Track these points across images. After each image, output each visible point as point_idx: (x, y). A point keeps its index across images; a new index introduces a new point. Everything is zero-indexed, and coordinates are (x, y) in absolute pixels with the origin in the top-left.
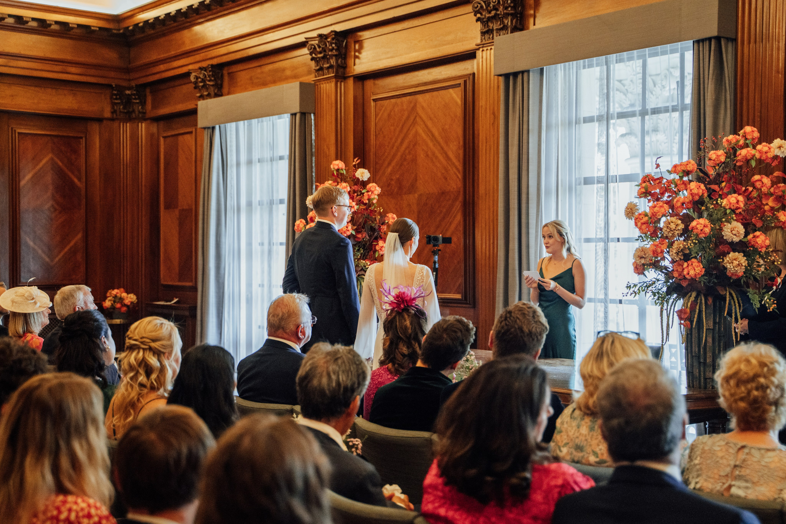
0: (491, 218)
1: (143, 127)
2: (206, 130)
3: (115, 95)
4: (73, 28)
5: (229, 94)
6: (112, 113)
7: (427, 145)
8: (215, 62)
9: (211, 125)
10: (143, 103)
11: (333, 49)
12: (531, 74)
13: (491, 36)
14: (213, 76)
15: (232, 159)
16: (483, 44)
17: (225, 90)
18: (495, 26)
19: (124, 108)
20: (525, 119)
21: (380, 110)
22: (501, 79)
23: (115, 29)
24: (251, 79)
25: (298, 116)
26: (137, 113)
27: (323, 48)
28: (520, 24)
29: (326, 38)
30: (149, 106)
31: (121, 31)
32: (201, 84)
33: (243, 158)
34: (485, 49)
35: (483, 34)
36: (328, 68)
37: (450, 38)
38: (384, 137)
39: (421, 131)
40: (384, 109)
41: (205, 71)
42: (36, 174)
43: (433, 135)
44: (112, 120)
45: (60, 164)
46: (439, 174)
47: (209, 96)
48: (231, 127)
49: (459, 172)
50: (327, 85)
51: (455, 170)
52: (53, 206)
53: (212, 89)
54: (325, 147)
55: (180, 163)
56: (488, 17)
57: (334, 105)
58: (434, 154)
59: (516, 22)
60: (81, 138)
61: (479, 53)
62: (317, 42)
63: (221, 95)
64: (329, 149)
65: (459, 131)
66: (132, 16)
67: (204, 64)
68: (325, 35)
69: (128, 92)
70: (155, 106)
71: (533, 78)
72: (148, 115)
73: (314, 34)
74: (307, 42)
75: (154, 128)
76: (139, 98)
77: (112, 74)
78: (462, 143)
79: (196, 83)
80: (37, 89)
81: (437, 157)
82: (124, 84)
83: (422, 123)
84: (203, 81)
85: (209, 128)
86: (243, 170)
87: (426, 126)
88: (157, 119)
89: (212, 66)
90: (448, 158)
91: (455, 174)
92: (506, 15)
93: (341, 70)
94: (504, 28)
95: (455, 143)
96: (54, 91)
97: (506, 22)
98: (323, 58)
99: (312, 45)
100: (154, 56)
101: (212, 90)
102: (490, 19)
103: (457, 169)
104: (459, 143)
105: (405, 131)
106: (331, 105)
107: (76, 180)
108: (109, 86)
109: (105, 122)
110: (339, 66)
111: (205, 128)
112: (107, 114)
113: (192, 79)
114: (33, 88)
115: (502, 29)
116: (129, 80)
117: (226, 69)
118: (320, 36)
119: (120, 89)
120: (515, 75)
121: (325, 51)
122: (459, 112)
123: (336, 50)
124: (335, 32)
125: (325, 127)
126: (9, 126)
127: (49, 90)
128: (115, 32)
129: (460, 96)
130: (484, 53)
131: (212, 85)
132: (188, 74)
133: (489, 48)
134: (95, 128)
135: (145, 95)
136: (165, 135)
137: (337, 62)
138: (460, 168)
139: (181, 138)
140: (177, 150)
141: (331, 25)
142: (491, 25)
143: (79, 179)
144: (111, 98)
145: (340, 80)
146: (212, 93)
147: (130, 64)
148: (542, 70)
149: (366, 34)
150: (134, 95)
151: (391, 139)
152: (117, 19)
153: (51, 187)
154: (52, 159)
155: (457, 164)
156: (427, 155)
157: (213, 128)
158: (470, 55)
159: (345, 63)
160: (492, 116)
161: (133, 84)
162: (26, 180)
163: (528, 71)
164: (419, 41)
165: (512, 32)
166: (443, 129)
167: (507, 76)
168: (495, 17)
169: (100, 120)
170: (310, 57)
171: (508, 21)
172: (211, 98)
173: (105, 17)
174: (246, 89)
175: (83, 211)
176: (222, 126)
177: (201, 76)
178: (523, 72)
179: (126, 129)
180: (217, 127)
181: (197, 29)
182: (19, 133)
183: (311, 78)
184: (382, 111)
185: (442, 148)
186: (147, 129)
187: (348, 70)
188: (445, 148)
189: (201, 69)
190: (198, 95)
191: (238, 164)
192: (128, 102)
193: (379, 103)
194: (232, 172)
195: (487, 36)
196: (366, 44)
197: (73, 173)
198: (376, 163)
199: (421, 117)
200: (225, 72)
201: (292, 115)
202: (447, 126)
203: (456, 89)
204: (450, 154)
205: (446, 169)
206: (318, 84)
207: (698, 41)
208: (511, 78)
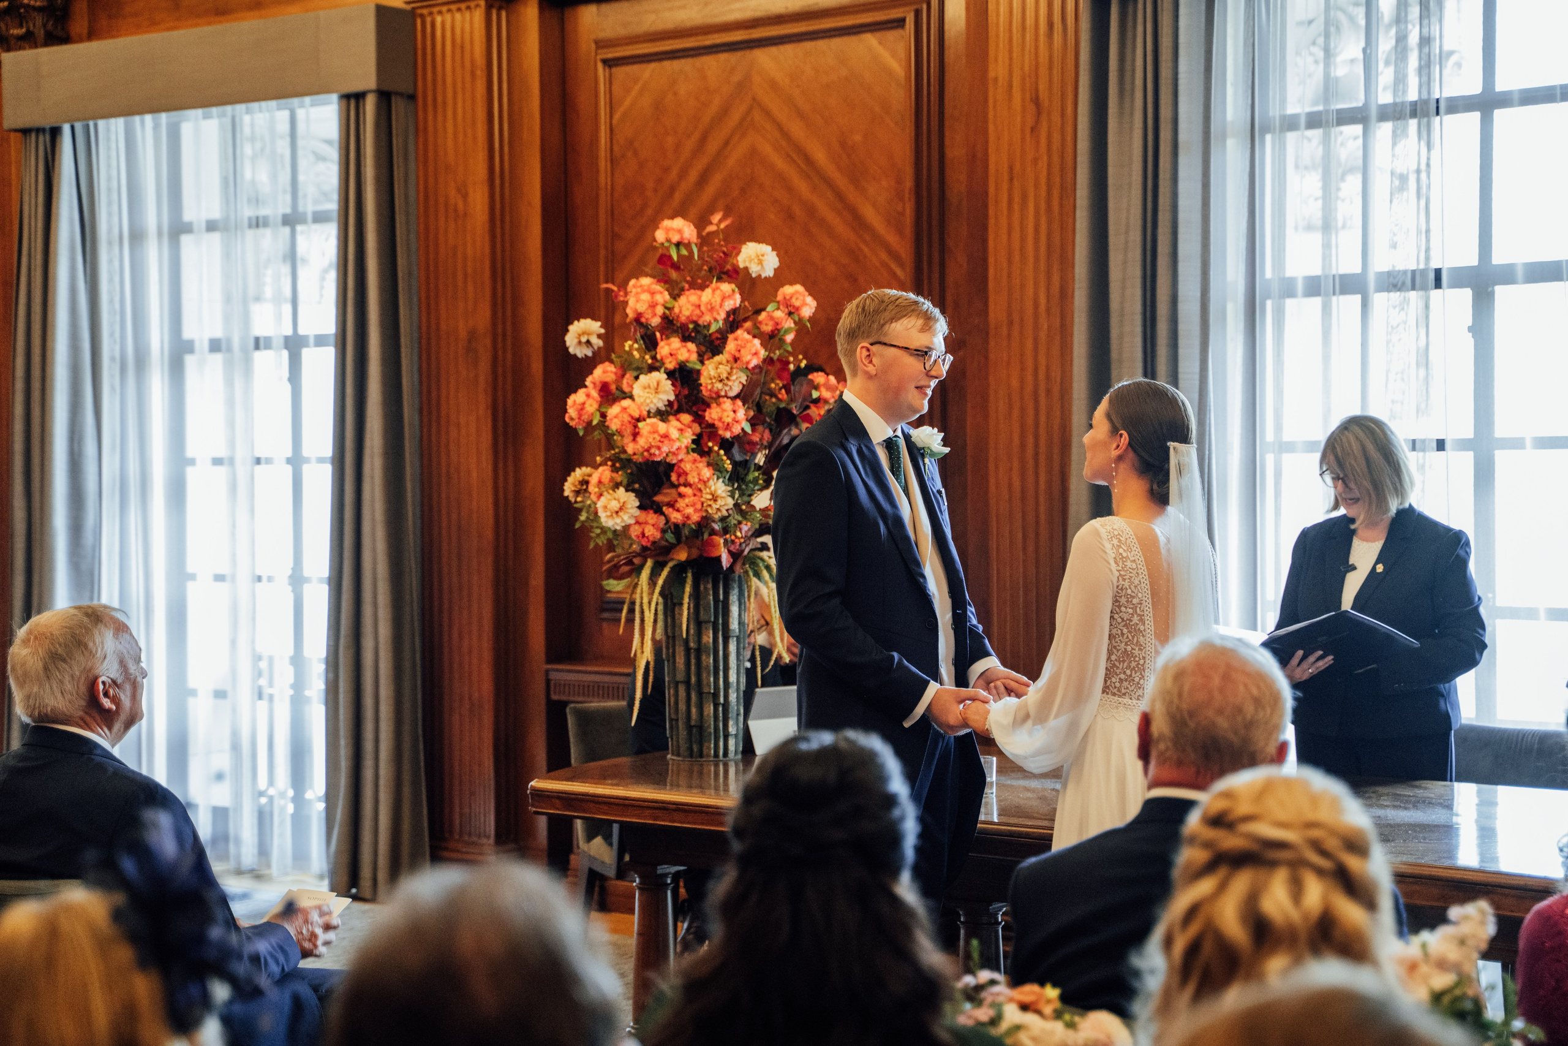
2: (33, 135)
5: (92, 35)
7: (790, 189)
9: (47, 123)
15: (111, 221)
17: (79, 24)
21: (628, 91)
25: (370, 104)
33: (152, 217)
38: (642, 165)
39: (767, 149)
40: (637, 88)
43: (809, 160)
46: (832, 269)
47: (29, 40)
49: (901, 265)
50: (458, 16)
51: (884, 256)
53: (38, 19)
54: (453, 193)
57: (480, 73)
58: (811, 211)
63: (67, 40)
64: (465, 197)
65: (901, 147)
78: (909, 183)
81: (823, 223)
83: (770, 127)
85: (39, 130)
86: (154, 251)
87: (786, 135)
90: (859, 223)
95: (884, 183)
101: (37, 24)
103: (891, 253)
104: (899, 182)
105: (713, 147)
106: (473, 74)
111: (25, 132)
122: (900, 98)
125: (450, 135)
129: (902, 54)
131: (40, 10)
138: (904, 248)
145: (497, 4)
146: (40, 33)
151: (666, 170)
155: (892, 238)
156: (790, 216)
157: (55, 132)
160: (1031, 108)
166: (843, 144)
172: (35, 46)
176: (91, 123)
180: (66, 129)
184: (633, 94)
185: (840, 196)
188: (853, 196)
191: (137, 236)
193: (620, 72)
194: (114, 258)
198: (615, 236)
199: (767, 113)
201: (347, 97)
202: (858, 138)
203: (891, 35)
204: (870, 214)
205: (854, 255)
206: (425, 11)
208: (1114, 4)
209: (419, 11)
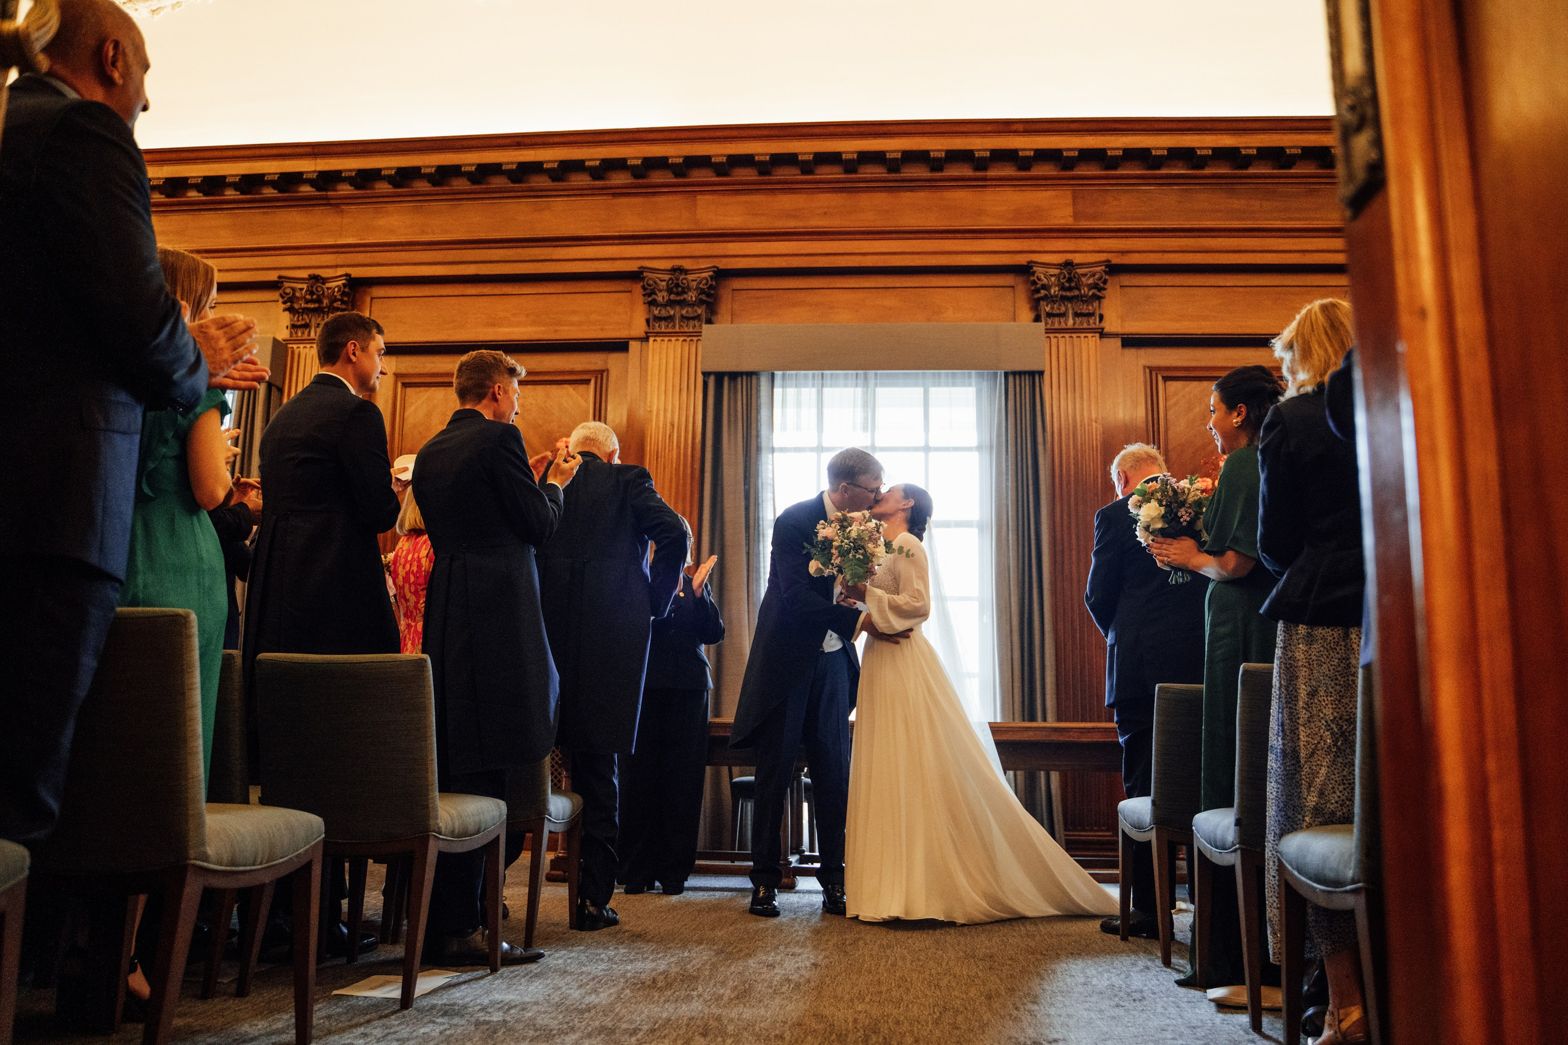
11: (341, 299)
12: (762, 378)
13: (670, 325)
16: (658, 333)
20: (752, 432)
27: (318, 295)
28: (713, 315)
29: (324, 283)
34: (659, 339)
35: (652, 320)
37: (576, 318)
59: (709, 313)
62: (303, 286)
68: (323, 278)
71: (760, 380)
73: (304, 274)
74: (283, 283)
97: (697, 310)
98: (310, 310)
99: (292, 289)
115: (693, 318)
118: (313, 278)
120: (734, 376)
121: (319, 301)
124: (347, 276)
130: (654, 345)
133: (666, 339)
148: (773, 375)
163: (757, 375)
164: (514, 315)
165: (705, 324)
167: (719, 376)
168: (682, 303)
170: (283, 305)
171: (702, 310)
178: (749, 373)
184: (417, 402)
195: (663, 324)
203: (582, 388)
206: (295, 346)
207: (1014, 373)
208: (726, 379)
209: (290, 346)
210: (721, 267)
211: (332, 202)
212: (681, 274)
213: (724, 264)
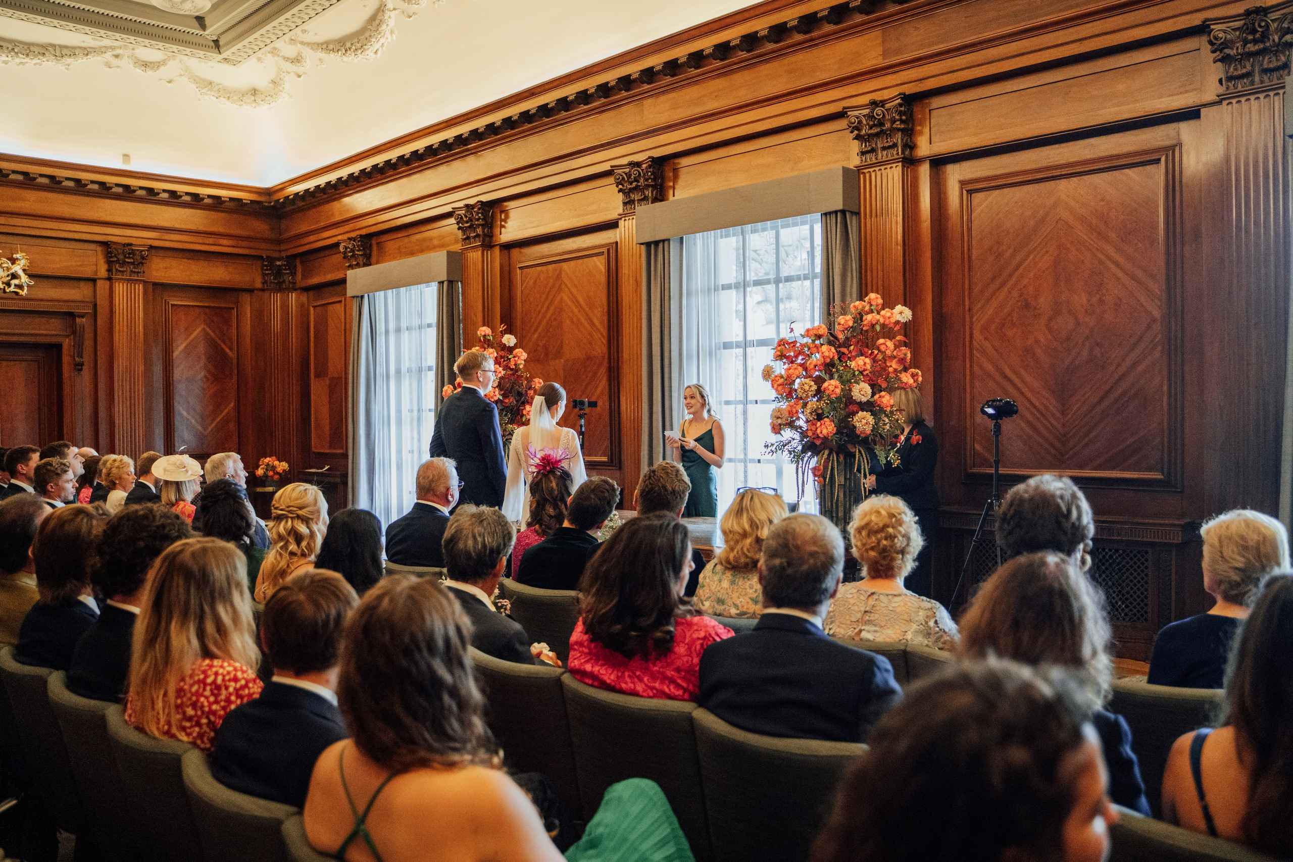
0: (636, 383)
1: (293, 297)
2: (355, 299)
3: (266, 265)
4: (225, 201)
5: (377, 263)
6: (263, 283)
7: (572, 311)
8: (363, 232)
9: (359, 294)
10: (293, 273)
11: (479, 218)
12: (671, 242)
13: (633, 206)
14: (362, 245)
15: (380, 327)
16: (625, 214)
17: (373, 260)
18: (636, 196)
19: (275, 279)
20: (667, 285)
21: (526, 278)
22: (643, 247)
23: (266, 202)
24: (399, 248)
25: (445, 284)
26: (287, 283)
27: (469, 218)
28: (660, 195)
29: (473, 209)
30: (299, 276)
31: (272, 204)
32: (350, 254)
33: (392, 326)
34: (627, 218)
35: (625, 204)
36: (475, 237)
37: (594, 207)
38: (531, 303)
39: (565, 298)
40: (529, 276)
41: (354, 241)
42: (189, 344)
43: (577, 301)
44: (263, 290)
45: (212, 334)
46: (584, 340)
47: (358, 266)
48: (380, 295)
49: (604, 338)
50: (474, 253)
51: (600, 336)
52: (205, 376)
53: (361, 258)
54: (472, 314)
55: (330, 332)
56: (630, 188)
57: (481, 273)
58: (579, 320)
59: (657, 192)
60: (233, 308)
61: (621, 223)
62: (464, 212)
63: (370, 265)
65: (602, 296)
66: (282, 189)
67: (353, 235)
68: (471, 205)
69: (278, 263)
70: (305, 277)
71: (674, 247)
72: (298, 285)
73: (461, 204)
74: (454, 212)
75: (304, 298)
76: (289, 269)
77: (263, 245)
78: (606, 310)
79: (345, 253)
80: (190, 261)
81: (581, 323)
82: (276, 255)
83: (566, 290)
84: (352, 251)
85: (357, 297)
86: (392, 338)
87: (571, 292)
88: (307, 289)
89: (361, 236)
90: (592, 324)
91: (600, 339)
92: (647, 186)
93: (487, 239)
94: (645, 199)
95: (599, 310)
96: (206, 263)
97: (647, 193)
98: (469, 227)
99: (459, 215)
100: (303, 228)
101: (361, 260)
102: (631, 190)
103: (602, 334)
104: (604, 310)
105: (550, 297)
106: (478, 273)
107: (227, 350)
108: (260, 258)
109: (255, 292)
110: (485, 235)
111: (353, 297)
112: (258, 285)
113: (341, 249)
114: (185, 260)
115: (643, 200)
116: (280, 251)
117: (375, 238)
118: (467, 206)
119: (271, 260)
120: (656, 243)
121: (471, 221)
122: (603, 279)
123: (482, 219)
124: (481, 202)
125: (472, 295)
126: (162, 298)
127: (202, 262)
128: (266, 204)
129: (604, 264)
130: (626, 222)
131: (361, 255)
132: (337, 245)
133: (631, 218)
134: (246, 298)
135: (295, 266)
136: (315, 304)
137: (483, 232)
138: (605, 333)
139: (330, 307)
140: (327, 320)
141: (478, 195)
142: (632, 196)
143: (231, 349)
144: (262, 269)
145: (486, 249)
146: (361, 263)
147: (280, 235)
148: (682, 239)
149: (511, 204)
150: (285, 265)
151: (537, 306)
152: (268, 192)
153: (203, 357)
154: (204, 329)
155: (602, 330)
156: (572, 322)
157: (362, 297)
158: (612, 225)
159: (492, 232)
160: (635, 283)
161: (284, 254)
162: (179, 350)
163: (669, 240)
164: (565, 211)
165: (652, 203)
166: (588, 296)
167: (648, 245)
168: (636, 188)
169: (251, 291)
170: (457, 226)
171: (648, 193)
172: (360, 267)
173: (257, 190)
174: (394, 258)
175: (235, 379)
176: (371, 294)
177: (350, 246)
178: (663, 241)
179: (276, 300)
180: (366, 296)
181: (346, 200)
182: (172, 305)
183: (458, 247)
184: (528, 278)
185: (587, 315)
186: (298, 298)
187: (494, 239)
188: (591, 314)
189: (350, 239)
190: (347, 265)
191: (387, 332)
192: (278, 273)
193: (525, 270)
194: (381, 340)
195: (628, 206)
196: (512, 214)
197: (225, 343)
198: (523, 329)
199: (566, 286)
200: (374, 242)
201: (439, 283)
202: (592, 293)
203: (600, 257)
204: (595, 320)
205: (591, 335)
206: (465, 252)
207: (826, 214)
208: (653, 246)
210: (655, 156)
211: (473, 151)
212: (634, 167)
213: (657, 153)
